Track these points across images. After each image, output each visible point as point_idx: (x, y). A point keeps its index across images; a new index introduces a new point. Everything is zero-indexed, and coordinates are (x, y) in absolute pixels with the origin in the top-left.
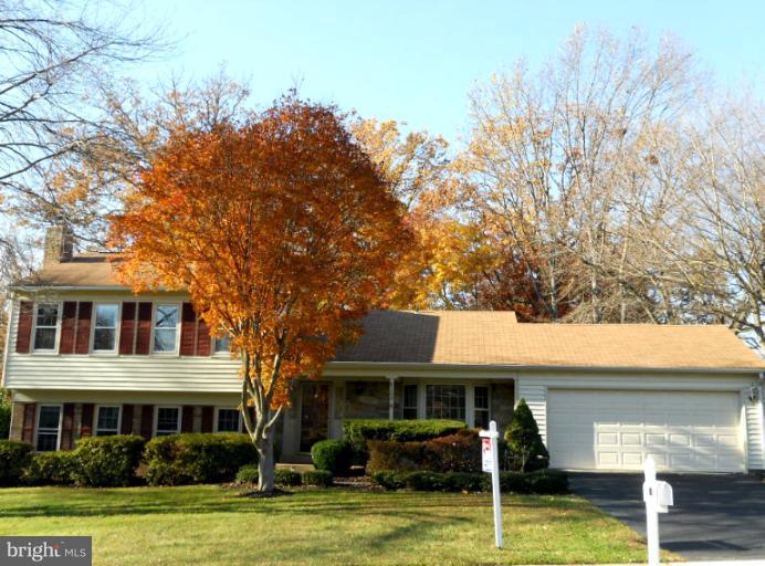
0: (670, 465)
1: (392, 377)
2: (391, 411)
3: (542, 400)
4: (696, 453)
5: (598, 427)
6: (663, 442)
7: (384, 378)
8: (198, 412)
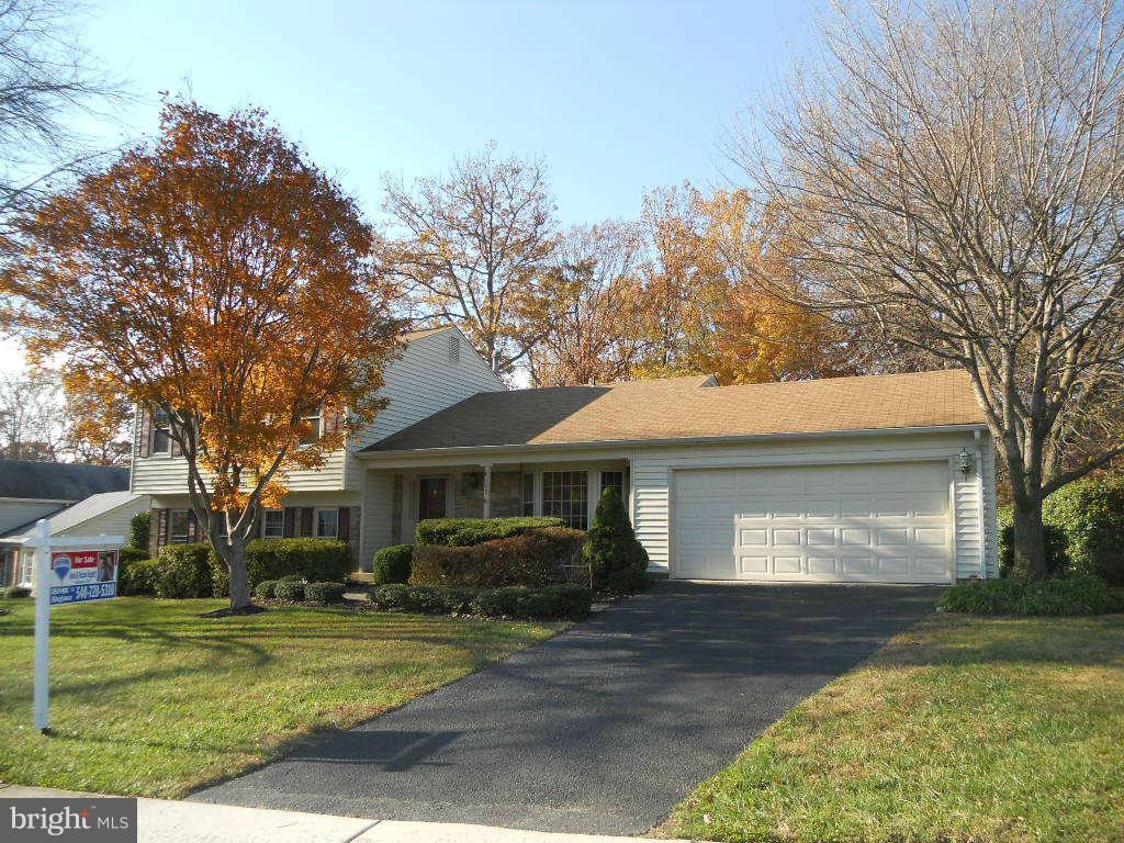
0: (841, 573)
1: (487, 464)
2: (486, 507)
3: (665, 487)
4: (879, 556)
5: (741, 521)
6: (831, 540)
7: (478, 466)
8: (298, 514)
